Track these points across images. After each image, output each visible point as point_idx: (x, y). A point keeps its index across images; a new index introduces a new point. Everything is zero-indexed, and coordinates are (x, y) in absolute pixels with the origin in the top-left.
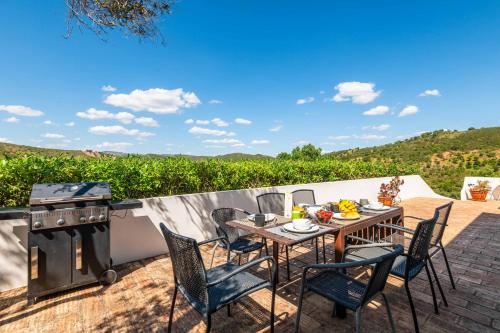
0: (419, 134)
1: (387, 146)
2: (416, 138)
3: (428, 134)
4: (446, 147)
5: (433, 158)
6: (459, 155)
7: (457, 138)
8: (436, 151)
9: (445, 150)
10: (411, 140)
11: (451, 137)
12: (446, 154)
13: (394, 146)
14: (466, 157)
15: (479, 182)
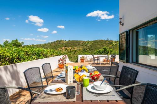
0: (55, 41)
1: (45, 44)
2: (54, 42)
3: (58, 41)
4: (63, 46)
5: (60, 49)
6: (66, 48)
7: (66, 43)
8: (60, 47)
9: (63, 47)
10: (53, 43)
11: (65, 42)
12: (63, 48)
13: (47, 44)
14: (68, 49)
15: (82, 56)
